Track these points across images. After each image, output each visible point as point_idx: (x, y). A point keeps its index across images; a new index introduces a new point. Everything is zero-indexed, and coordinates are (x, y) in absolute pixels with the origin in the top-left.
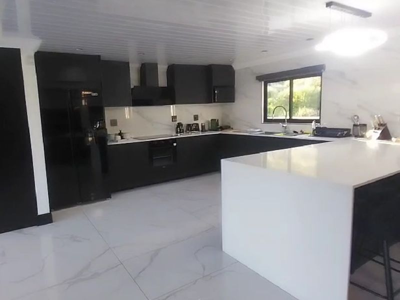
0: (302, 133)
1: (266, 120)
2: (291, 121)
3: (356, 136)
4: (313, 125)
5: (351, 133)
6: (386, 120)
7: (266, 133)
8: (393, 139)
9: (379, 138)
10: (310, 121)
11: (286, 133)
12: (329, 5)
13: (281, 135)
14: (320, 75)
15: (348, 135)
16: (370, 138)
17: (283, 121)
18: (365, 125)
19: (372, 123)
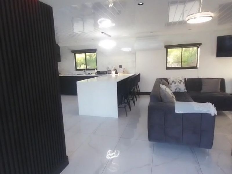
0: (92, 74)
1: (77, 70)
2: (87, 69)
3: (109, 74)
4: (96, 71)
5: (107, 73)
6: (116, 68)
7: (78, 75)
8: (118, 74)
9: (115, 74)
10: (94, 69)
11: (85, 74)
12: (102, 33)
13: (84, 75)
14: (96, 52)
15: (106, 74)
16: (113, 74)
17: (84, 69)
18: (111, 70)
19: (112, 69)
